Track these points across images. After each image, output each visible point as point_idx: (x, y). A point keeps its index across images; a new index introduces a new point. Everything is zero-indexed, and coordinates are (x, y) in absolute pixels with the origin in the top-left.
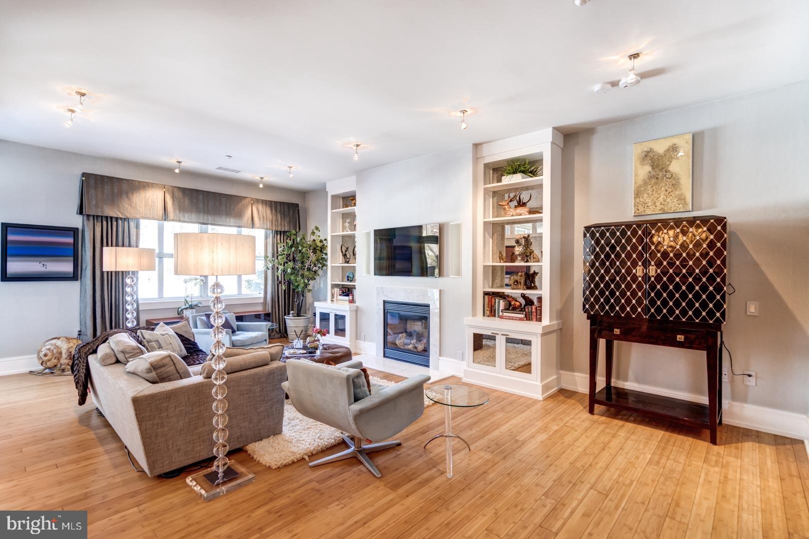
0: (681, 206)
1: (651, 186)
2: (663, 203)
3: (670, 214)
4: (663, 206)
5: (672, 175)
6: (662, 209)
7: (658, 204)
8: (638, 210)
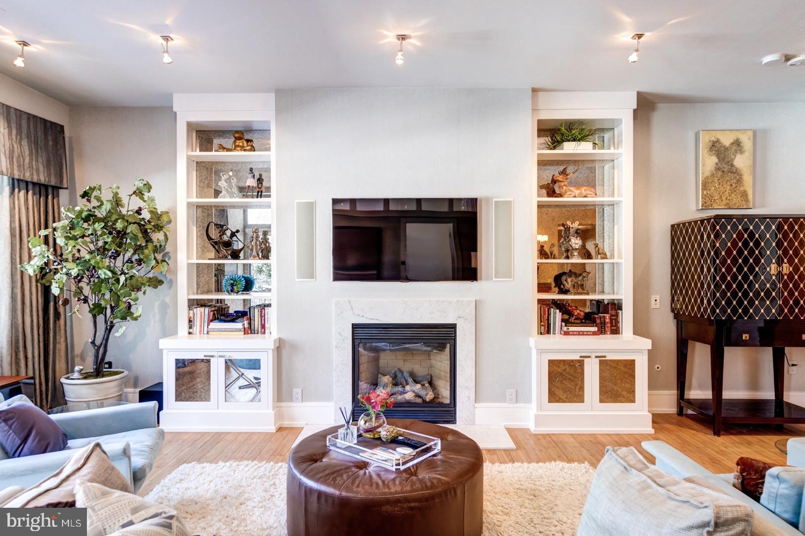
0: (744, 202)
1: (717, 179)
2: (728, 198)
3: (734, 210)
4: (728, 201)
5: (736, 170)
6: (727, 204)
7: (724, 198)
8: (705, 203)
